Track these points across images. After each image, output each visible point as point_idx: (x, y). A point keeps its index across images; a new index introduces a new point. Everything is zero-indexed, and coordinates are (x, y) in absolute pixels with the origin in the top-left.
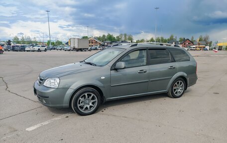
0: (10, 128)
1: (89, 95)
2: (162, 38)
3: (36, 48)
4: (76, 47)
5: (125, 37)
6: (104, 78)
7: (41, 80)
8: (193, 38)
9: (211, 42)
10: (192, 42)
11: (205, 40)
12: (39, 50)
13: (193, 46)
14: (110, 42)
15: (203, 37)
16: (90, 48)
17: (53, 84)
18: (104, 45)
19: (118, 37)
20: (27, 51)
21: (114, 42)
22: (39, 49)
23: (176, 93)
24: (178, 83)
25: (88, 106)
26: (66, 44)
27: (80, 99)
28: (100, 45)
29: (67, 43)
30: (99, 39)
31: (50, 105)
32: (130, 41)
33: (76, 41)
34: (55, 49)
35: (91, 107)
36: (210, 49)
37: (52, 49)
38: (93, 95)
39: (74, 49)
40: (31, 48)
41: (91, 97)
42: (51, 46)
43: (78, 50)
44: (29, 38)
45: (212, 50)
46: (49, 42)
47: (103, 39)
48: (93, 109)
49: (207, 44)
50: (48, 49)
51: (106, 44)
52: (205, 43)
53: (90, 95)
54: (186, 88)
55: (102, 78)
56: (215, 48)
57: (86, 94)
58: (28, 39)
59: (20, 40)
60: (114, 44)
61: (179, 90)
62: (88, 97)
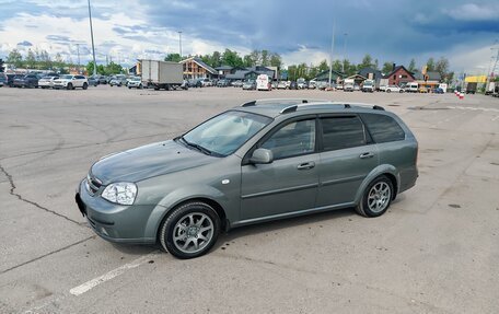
0: (37, 287)
1: (197, 218)
2: (346, 62)
3: (64, 81)
4: (155, 80)
5: (264, 57)
6: (228, 181)
7: (95, 183)
8: (412, 64)
9: (453, 74)
10: (411, 74)
11: (439, 70)
12: (70, 87)
13: (413, 84)
14: (230, 68)
15: (435, 61)
16: (185, 82)
17: (123, 195)
18: (216, 76)
19: (247, 58)
20: (43, 87)
21: (238, 68)
22: (70, 84)
23: (375, 206)
24: (378, 187)
25: (195, 240)
26: (131, 70)
27: (179, 225)
28: (208, 74)
29: (133, 70)
30: (205, 60)
31: (117, 240)
32: (276, 68)
33: (155, 67)
34: (105, 83)
35: (200, 241)
36: (448, 90)
37: (99, 83)
38: (204, 217)
39: (150, 84)
40: (52, 81)
41: (200, 222)
42: (96, 76)
43: (158, 87)
44: (45, 55)
45: (453, 91)
46: (91, 65)
47: (214, 61)
48: (203, 246)
49: (443, 77)
50: (91, 84)
51: (221, 73)
52: (438, 76)
53: (200, 217)
54: (393, 197)
55: (224, 182)
56: (459, 89)
57: (191, 217)
58: (42, 56)
59: (23, 59)
60: (239, 74)
61: (380, 201)
62: (195, 222)
